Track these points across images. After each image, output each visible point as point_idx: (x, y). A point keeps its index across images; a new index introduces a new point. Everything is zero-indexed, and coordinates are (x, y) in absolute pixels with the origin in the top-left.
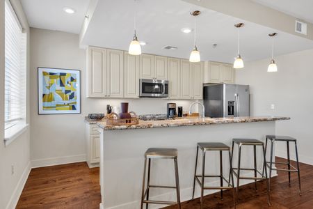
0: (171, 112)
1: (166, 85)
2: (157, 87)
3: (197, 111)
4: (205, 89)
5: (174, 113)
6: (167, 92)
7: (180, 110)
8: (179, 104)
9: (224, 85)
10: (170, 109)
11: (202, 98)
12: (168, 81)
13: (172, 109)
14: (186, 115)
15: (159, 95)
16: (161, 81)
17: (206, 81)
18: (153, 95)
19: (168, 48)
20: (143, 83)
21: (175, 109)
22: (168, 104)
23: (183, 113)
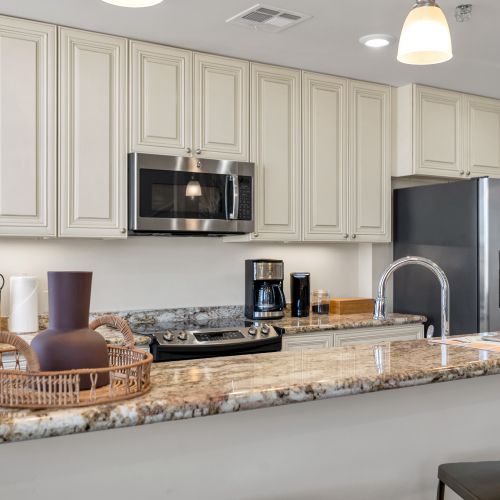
0: (263, 295)
1: (246, 182)
2: (193, 190)
3: (366, 292)
4: (401, 200)
5: (277, 300)
6: (246, 213)
7: (301, 285)
8: (295, 262)
9: (484, 185)
10: (258, 285)
11: (388, 237)
12: (251, 166)
13: (270, 283)
14: (326, 308)
15: (207, 224)
16: (216, 163)
17: (405, 168)
18: (174, 224)
19: (261, 15)
20: (142, 172)
21: (279, 282)
22: (249, 264)
23: (312, 301)
